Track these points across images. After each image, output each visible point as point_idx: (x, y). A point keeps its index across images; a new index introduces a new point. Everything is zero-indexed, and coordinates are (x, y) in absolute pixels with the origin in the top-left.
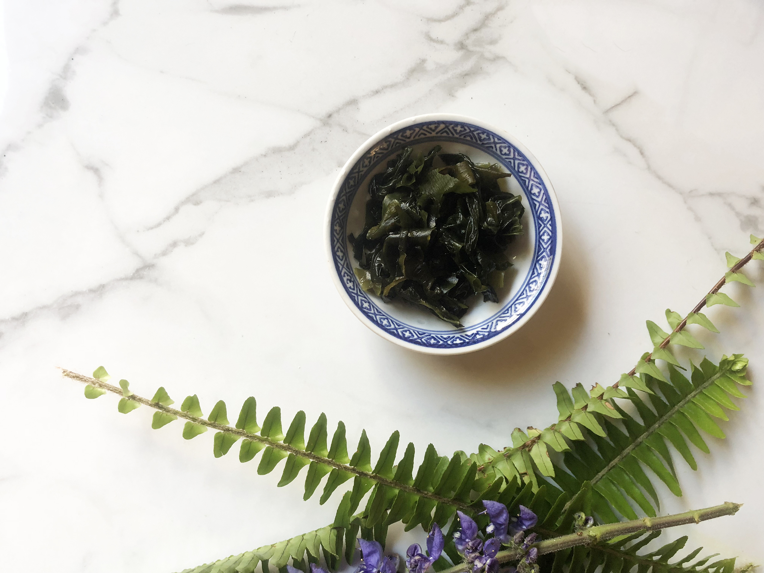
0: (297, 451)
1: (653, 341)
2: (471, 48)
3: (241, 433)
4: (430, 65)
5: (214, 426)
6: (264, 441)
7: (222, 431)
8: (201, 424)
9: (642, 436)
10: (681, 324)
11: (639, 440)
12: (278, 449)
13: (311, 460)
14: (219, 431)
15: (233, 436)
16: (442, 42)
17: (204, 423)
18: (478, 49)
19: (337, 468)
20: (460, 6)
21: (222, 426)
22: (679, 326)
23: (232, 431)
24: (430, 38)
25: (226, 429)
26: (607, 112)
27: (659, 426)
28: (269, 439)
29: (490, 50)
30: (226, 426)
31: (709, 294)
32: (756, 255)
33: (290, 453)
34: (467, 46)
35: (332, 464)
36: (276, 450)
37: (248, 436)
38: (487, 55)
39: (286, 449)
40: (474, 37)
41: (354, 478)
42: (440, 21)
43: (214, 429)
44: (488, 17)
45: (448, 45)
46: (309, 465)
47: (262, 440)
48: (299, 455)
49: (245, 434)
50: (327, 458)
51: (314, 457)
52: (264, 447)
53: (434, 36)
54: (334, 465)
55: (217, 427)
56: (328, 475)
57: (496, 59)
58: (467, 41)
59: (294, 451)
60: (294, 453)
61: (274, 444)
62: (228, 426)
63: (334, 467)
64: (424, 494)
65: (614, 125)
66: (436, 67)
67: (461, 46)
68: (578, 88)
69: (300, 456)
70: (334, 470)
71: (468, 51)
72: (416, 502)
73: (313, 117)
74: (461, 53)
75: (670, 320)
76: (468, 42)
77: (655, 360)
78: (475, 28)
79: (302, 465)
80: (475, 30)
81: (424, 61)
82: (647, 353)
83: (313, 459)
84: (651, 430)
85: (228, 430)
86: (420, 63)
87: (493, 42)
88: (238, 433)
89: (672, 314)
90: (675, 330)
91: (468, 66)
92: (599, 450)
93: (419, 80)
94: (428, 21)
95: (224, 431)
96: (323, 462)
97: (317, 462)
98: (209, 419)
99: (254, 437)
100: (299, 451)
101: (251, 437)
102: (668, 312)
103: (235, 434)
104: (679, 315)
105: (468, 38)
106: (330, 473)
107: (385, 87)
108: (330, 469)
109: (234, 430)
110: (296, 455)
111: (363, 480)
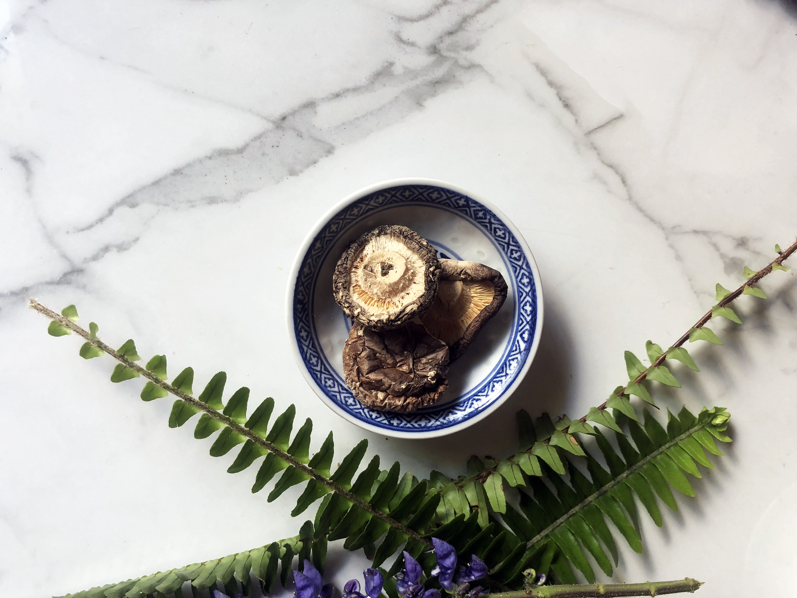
0: (257, 438)
1: (629, 374)
2: (445, 53)
3: (203, 406)
4: (398, 69)
5: (177, 393)
6: (224, 419)
7: (183, 400)
8: (163, 387)
9: (608, 485)
10: (661, 358)
11: (604, 488)
12: (237, 432)
13: (269, 451)
14: (180, 399)
15: (194, 408)
16: (413, 44)
17: (166, 387)
18: (452, 54)
19: (294, 466)
20: (436, 5)
21: (185, 394)
22: (658, 361)
23: (193, 402)
24: (399, 39)
25: (188, 398)
26: (589, 133)
27: (627, 476)
28: (231, 420)
29: (465, 57)
30: (188, 396)
31: (693, 328)
32: (747, 290)
33: (249, 438)
34: (440, 51)
35: (290, 460)
36: (235, 432)
37: (209, 411)
38: (462, 62)
39: (245, 433)
40: (448, 40)
41: (308, 481)
42: (412, 20)
43: (176, 396)
44: (465, 20)
45: (419, 48)
46: (266, 456)
47: (222, 419)
48: (258, 443)
49: (207, 408)
50: (287, 453)
51: (273, 449)
52: (223, 426)
53: (405, 37)
54: (292, 461)
55: (180, 394)
56: (283, 472)
57: (472, 67)
58: (441, 45)
59: (254, 437)
60: (253, 440)
61: (234, 425)
62: (190, 395)
63: (291, 464)
64: (378, 514)
65: (595, 148)
66: (404, 72)
67: (434, 50)
68: (560, 104)
69: (258, 445)
70: (290, 467)
71: (441, 56)
72: (367, 522)
73: (266, 119)
74: (433, 58)
75: (650, 352)
76: (442, 47)
77: (629, 395)
78: (450, 31)
79: (259, 455)
80: (451, 33)
81: (391, 64)
82: (621, 387)
83: (271, 451)
84: (619, 478)
85: (190, 400)
86: (387, 66)
87: (469, 48)
88: (200, 405)
89: (652, 346)
90: (654, 364)
91: (440, 72)
92: (559, 495)
93: (384, 85)
94: (399, 19)
95: (186, 400)
96: (281, 456)
97: (275, 455)
98: (173, 384)
99: (215, 414)
100: (259, 439)
101: (212, 412)
102: (649, 344)
103: (196, 405)
104: (661, 348)
105: (442, 41)
106: (285, 469)
107: (347, 90)
108: (286, 465)
109: (196, 401)
110: (256, 442)
111: (318, 484)
